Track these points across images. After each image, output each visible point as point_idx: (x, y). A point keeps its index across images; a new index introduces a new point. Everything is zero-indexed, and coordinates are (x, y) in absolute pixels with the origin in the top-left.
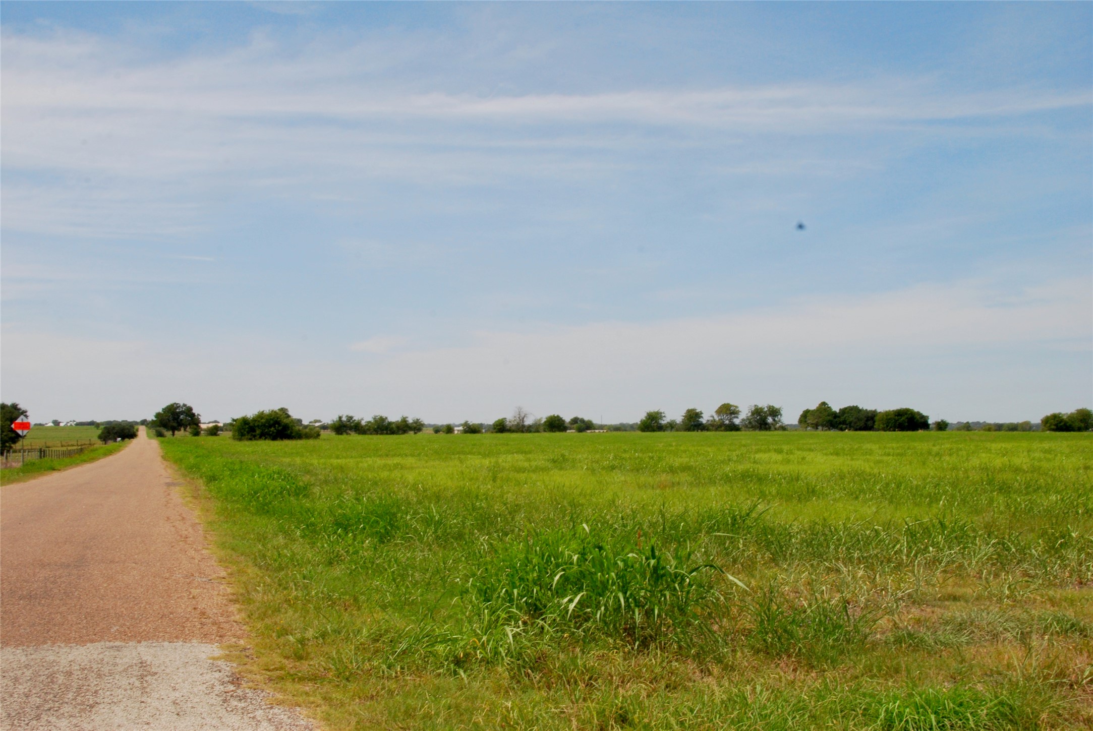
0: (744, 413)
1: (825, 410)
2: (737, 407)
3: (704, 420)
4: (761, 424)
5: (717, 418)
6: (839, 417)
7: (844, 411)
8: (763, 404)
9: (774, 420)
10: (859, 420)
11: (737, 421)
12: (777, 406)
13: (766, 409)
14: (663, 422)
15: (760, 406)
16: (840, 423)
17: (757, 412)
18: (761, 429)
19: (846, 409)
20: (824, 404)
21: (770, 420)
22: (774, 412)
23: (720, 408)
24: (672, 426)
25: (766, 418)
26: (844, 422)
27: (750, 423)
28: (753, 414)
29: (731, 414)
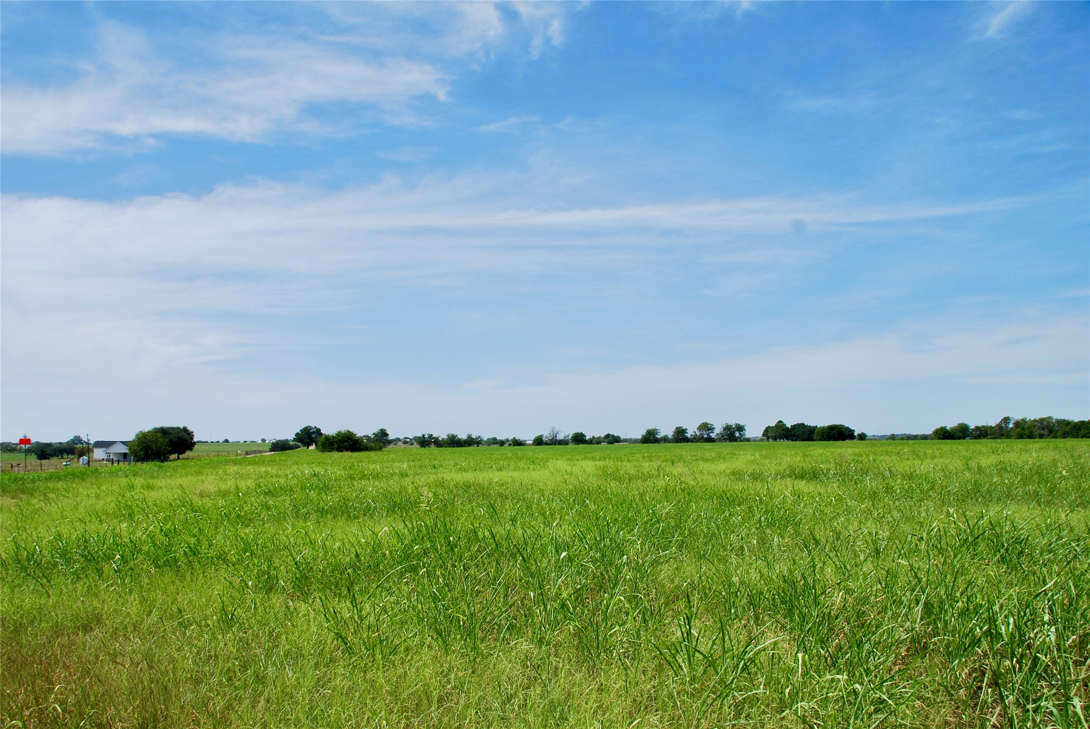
0: (718, 430)
1: (781, 426)
2: (712, 425)
3: (688, 435)
4: (730, 437)
5: (698, 434)
6: (791, 431)
7: (793, 427)
8: (732, 422)
9: (740, 434)
10: (804, 433)
11: (713, 435)
12: (742, 424)
13: (734, 426)
14: (658, 437)
15: (729, 424)
16: (792, 436)
17: (728, 428)
18: (730, 441)
19: (795, 425)
20: (780, 422)
21: (737, 434)
22: (740, 428)
23: (700, 426)
24: (665, 440)
25: (734, 432)
26: (794, 435)
27: (722, 436)
28: (724, 430)
29: (709, 430)
